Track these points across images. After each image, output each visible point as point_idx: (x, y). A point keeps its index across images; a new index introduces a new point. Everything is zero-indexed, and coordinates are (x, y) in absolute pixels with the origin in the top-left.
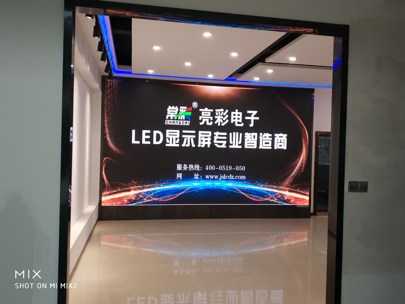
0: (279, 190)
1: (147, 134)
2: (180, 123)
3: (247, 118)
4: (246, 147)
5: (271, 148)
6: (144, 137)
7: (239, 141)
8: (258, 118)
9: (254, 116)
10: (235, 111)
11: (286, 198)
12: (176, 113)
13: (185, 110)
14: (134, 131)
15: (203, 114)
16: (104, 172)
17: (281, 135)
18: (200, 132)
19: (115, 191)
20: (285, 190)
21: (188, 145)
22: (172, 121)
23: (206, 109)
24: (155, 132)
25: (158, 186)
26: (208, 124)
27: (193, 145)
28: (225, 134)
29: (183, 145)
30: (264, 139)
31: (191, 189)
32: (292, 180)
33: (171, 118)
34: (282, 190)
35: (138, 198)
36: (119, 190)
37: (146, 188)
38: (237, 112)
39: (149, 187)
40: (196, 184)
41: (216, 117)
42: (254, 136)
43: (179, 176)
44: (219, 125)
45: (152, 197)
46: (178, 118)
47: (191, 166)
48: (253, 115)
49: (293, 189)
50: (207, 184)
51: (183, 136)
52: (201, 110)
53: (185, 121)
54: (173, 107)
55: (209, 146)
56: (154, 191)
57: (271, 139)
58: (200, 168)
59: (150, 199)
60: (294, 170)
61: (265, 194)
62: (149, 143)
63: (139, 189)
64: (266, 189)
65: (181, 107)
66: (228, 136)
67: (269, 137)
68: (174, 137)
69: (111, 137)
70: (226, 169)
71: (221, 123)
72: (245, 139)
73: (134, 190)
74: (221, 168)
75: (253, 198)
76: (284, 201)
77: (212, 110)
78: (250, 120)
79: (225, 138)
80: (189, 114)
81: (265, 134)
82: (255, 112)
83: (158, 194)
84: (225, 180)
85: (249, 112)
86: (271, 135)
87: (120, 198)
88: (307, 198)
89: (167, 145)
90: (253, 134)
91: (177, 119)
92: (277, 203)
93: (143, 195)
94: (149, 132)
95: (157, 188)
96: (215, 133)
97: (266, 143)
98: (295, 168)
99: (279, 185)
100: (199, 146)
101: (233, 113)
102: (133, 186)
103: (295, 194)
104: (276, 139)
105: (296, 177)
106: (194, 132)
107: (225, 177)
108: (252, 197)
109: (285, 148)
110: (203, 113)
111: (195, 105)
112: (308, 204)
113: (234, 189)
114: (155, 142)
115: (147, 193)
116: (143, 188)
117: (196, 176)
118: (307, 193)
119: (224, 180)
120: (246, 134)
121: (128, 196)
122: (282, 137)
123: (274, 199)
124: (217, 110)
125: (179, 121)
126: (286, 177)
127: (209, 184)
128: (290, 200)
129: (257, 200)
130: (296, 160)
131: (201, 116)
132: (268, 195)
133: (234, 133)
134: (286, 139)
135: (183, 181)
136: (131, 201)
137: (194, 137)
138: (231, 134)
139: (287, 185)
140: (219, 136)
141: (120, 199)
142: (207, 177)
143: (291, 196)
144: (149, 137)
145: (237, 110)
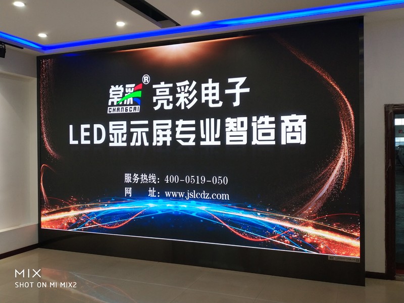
0: (294, 223)
1: (86, 130)
2: (126, 110)
3: (227, 92)
4: (228, 143)
5: (274, 143)
6: (83, 134)
7: (215, 133)
8: (247, 90)
9: (241, 87)
10: (207, 82)
11: (308, 240)
12: (121, 96)
13: (133, 89)
14: (71, 127)
15: (158, 93)
16: (42, 184)
17: (294, 117)
18: (155, 122)
19: (54, 210)
20: (306, 225)
21: (139, 144)
22: (116, 107)
23: (163, 84)
24: (96, 126)
25: (101, 206)
26: (166, 107)
27: (146, 144)
28: (193, 122)
29: (132, 144)
30: (259, 126)
31: (145, 213)
32: (320, 205)
33: (115, 104)
34: (299, 223)
35: (79, 221)
36: (58, 209)
37: (88, 208)
38: (210, 84)
39: (91, 207)
40: (152, 205)
41: (177, 95)
42: (242, 123)
43: (128, 191)
44: (183, 108)
45: (95, 221)
46: (123, 102)
47: (144, 177)
48: (238, 86)
49: (322, 224)
50: (168, 205)
51: (132, 130)
52: (154, 86)
53: (133, 107)
54: (117, 86)
55: (168, 144)
56: (97, 213)
57: (273, 126)
58: (157, 180)
59: (93, 224)
60: (323, 184)
61: (266, 229)
62: (88, 142)
63: (79, 209)
64: (266, 220)
65: (127, 86)
66: (197, 126)
67: (270, 123)
68: (120, 132)
69: (47, 136)
70: (196, 181)
71: (185, 105)
72: (227, 129)
73: (75, 209)
74: (188, 179)
75: (245, 234)
76: (305, 246)
77: (171, 85)
78: (234, 94)
79: (193, 129)
80: (139, 94)
81: (262, 119)
82: (242, 80)
83: (101, 217)
84: (196, 199)
85: (231, 80)
86: (273, 119)
87: (59, 219)
88: (356, 243)
89: (111, 145)
90: (240, 119)
91: (123, 105)
92: (291, 248)
93: (84, 218)
94: (88, 126)
95: (101, 209)
96: (177, 123)
97: (264, 134)
98: (325, 182)
99: (292, 214)
100: (154, 144)
101: (204, 86)
102: (73, 204)
103: (327, 232)
104: (283, 126)
105: (329, 199)
106: (146, 122)
107: (194, 195)
108: (241, 232)
109: (303, 142)
110: (158, 91)
111: (146, 79)
112: (358, 256)
113: (210, 217)
114: (96, 142)
115: (89, 214)
116: (84, 208)
117: (152, 192)
118: (356, 234)
119: (193, 199)
120: (228, 120)
121: (67, 217)
122: (296, 121)
123: (284, 239)
124: (178, 84)
125: (125, 107)
126: (308, 199)
127: (170, 206)
128: (317, 245)
129: (251, 239)
130: (327, 165)
131: (156, 96)
132: (271, 231)
133: (207, 120)
134: (304, 125)
135: (134, 199)
136: (71, 225)
137: (147, 130)
138: (202, 122)
139: (310, 214)
140: (183, 126)
141: (59, 221)
142: (168, 194)
143: (319, 237)
144: (88, 134)
145: (210, 80)
